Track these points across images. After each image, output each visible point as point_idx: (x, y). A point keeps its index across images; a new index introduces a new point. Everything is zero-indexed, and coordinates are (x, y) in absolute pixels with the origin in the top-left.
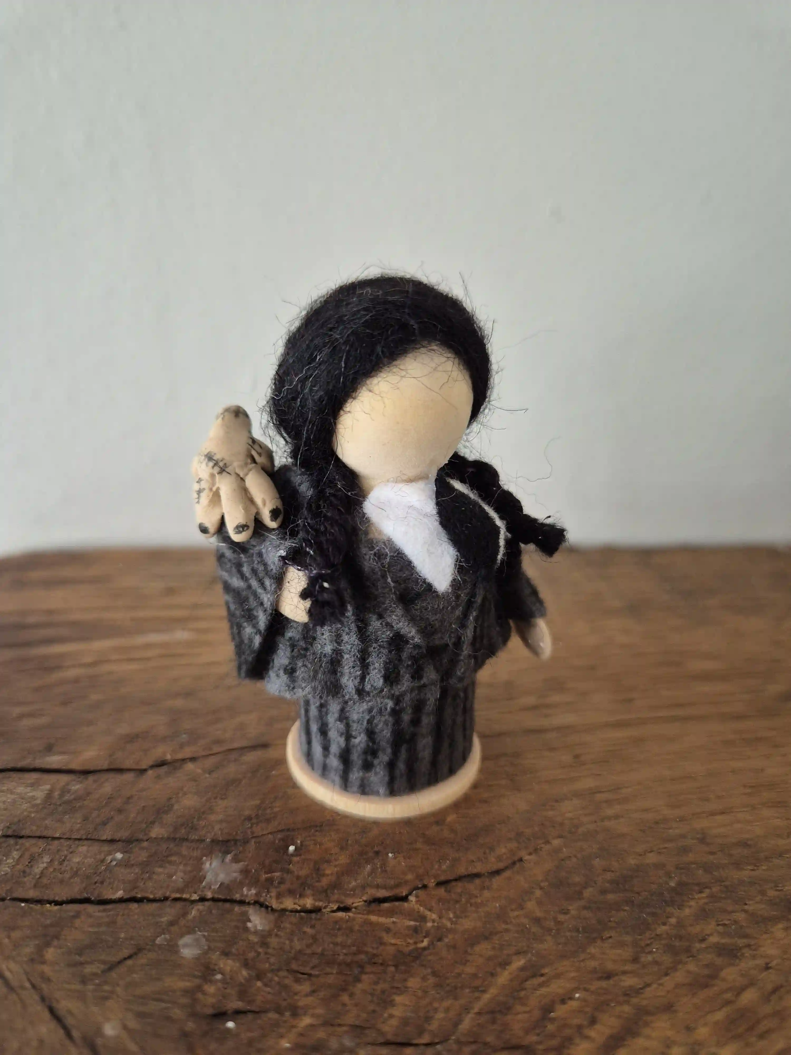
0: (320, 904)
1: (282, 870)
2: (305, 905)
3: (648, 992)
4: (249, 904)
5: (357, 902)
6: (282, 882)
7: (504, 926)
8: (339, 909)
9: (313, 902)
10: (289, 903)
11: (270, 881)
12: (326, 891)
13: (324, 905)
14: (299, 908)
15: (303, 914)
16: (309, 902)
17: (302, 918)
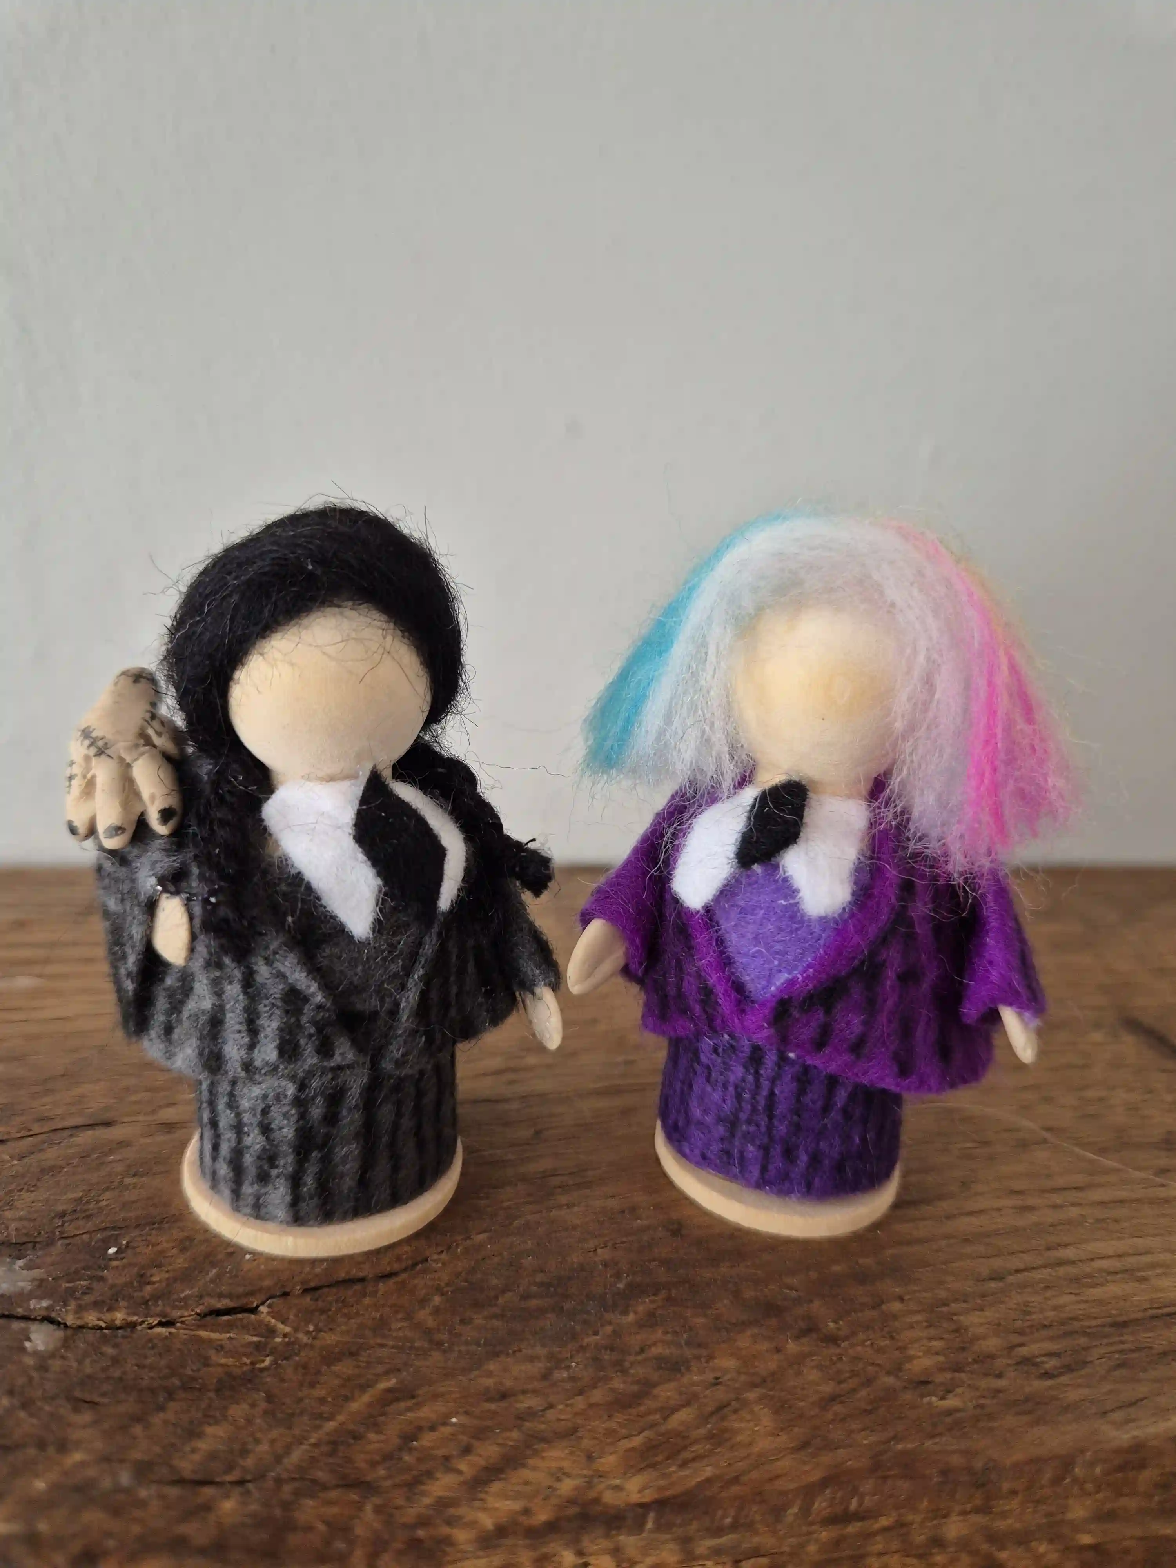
0: (135, 1318)
1: (91, 1278)
2: (113, 1321)
3: (551, 1414)
4: (35, 1319)
5: (188, 1315)
6: (88, 1290)
7: (379, 1341)
8: (161, 1324)
9: (125, 1317)
10: (92, 1318)
11: (71, 1292)
12: (146, 1303)
13: (140, 1320)
14: (104, 1325)
15: (106, 1331)
16: (119, 1316)
17: (105, 1335)
